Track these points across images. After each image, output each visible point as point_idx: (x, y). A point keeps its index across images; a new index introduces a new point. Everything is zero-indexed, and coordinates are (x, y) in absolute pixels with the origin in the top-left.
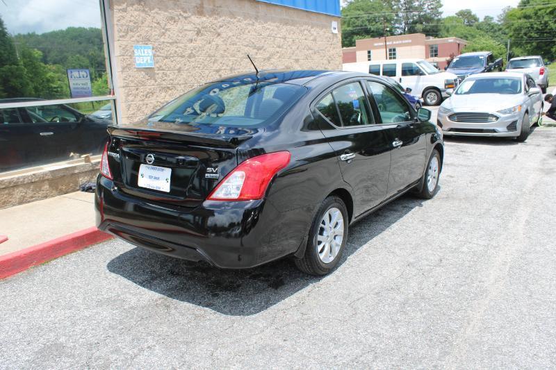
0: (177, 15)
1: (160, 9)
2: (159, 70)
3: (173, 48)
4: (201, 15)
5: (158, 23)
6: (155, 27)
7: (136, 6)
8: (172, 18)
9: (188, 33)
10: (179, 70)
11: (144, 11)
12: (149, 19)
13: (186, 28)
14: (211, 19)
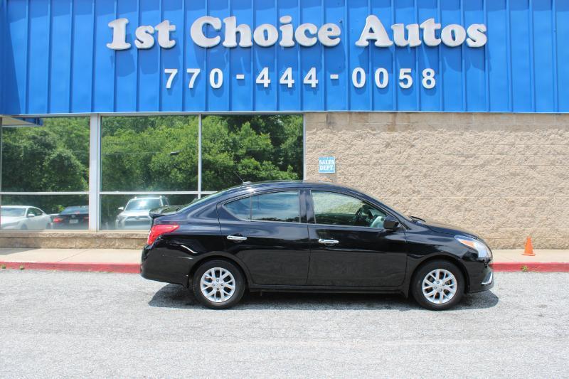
0: (365, 133)
1: (347, 130)
2: (341, 174)
3: (357, 159)
4: (392, 131)
5: (344, 141)
6: (342, 143)
7: (325, 130)
8: (359, 136)
9: (374, 146)
10: (362, 176)
11: (332, 132)
12: (336, 138)
13: (373, 142)
14: (403, 134)
